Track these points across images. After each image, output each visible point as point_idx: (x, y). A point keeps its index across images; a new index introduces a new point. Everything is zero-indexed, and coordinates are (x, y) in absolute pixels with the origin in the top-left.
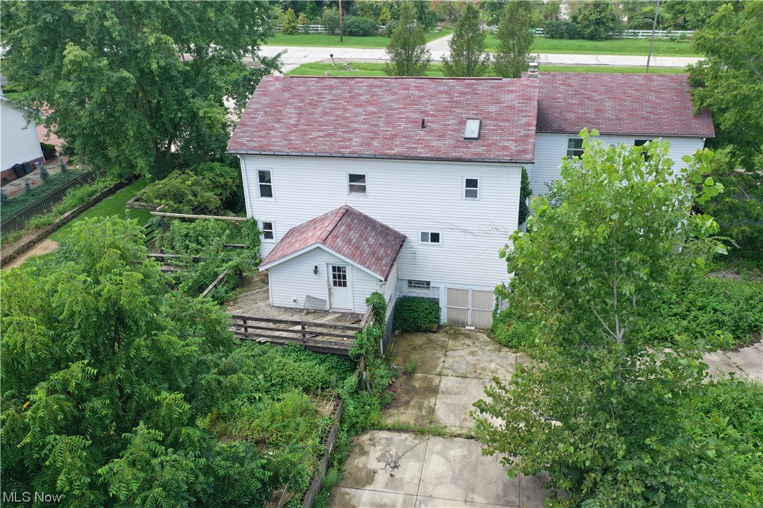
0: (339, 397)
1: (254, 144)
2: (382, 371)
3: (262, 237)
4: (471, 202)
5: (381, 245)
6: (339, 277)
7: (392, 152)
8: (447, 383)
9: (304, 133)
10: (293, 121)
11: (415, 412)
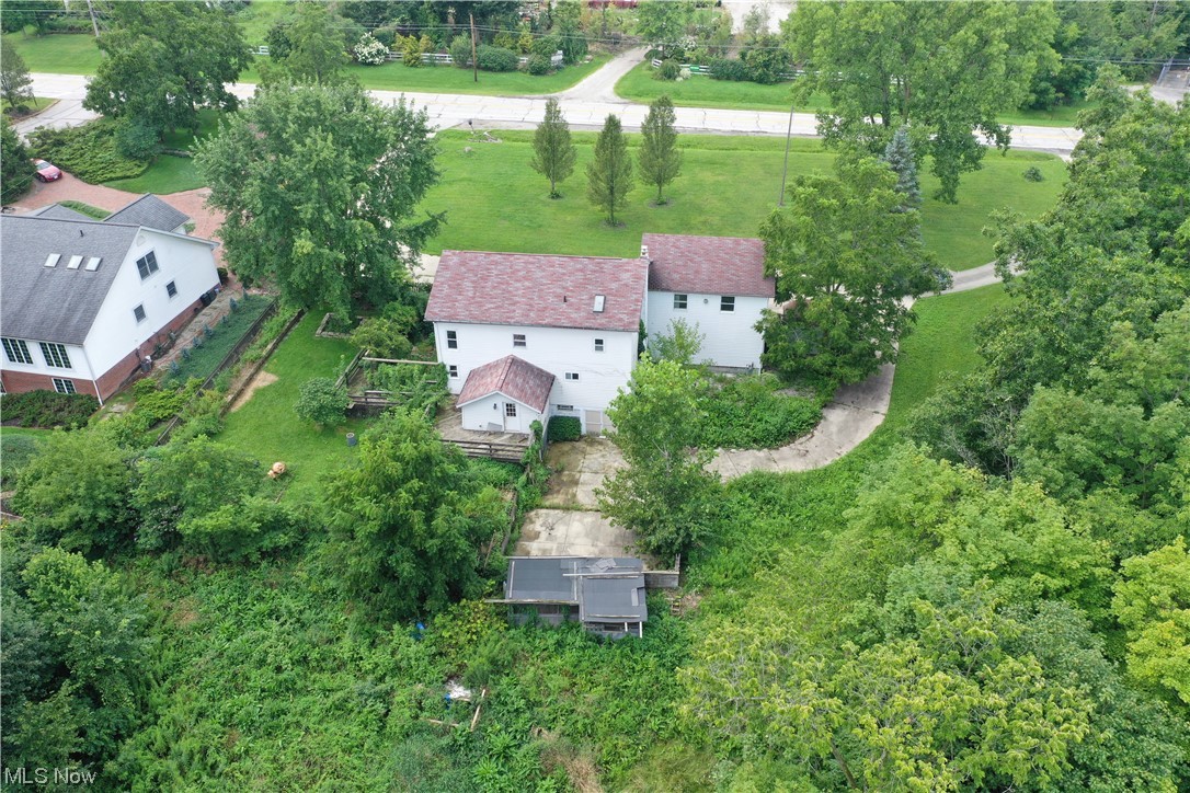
0: (515, 489)
1: (444, 314)
2: (542, 472)
3: (449, 376)
4: (599, 353)
5: (538, 386)
6: (511, 410)
7: (544, 322)
8: (584, 477)
9: (480, 305)
10: (470, 294)
11: (563, 496)
